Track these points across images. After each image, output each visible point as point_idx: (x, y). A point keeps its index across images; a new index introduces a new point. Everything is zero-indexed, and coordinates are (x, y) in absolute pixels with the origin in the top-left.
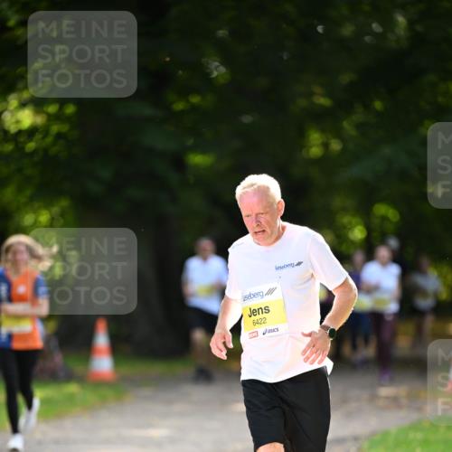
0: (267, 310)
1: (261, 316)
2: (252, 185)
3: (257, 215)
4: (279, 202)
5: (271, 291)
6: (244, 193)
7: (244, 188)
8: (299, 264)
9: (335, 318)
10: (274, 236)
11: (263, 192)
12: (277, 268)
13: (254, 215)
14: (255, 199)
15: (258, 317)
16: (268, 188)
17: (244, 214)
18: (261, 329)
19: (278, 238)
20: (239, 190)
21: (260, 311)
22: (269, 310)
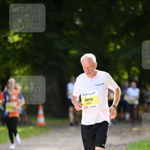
0: (92, 99)
1: (90, 101)
2: (86, 57)
3: (88, 67)
4: (95, 63)
5: (93, 93)
6: (83, 60)
7: (84, 58)
8: (103, 84)
10: (93, 75)
11: (90, 60)
12: (96, 85)
13: (87, 67)
14: (87, 62)
15: (88, 102)
16: (92, 58)
17: (83, 67)
18: (89, 106)
19: (95, 75)
20: (82, 59)
21: (89, 100)
22: (93, 100)
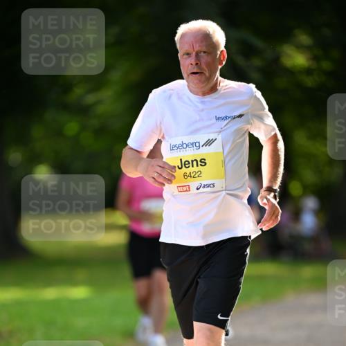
0: (203, 162)
1: (195, 169)
3: (197, 53)
5: (209, 143)
9: (274, 177)
12: (218, 119)
13: (194, 54)
15: (191, 169)
21: (195, 163)
22: (205, 164)
